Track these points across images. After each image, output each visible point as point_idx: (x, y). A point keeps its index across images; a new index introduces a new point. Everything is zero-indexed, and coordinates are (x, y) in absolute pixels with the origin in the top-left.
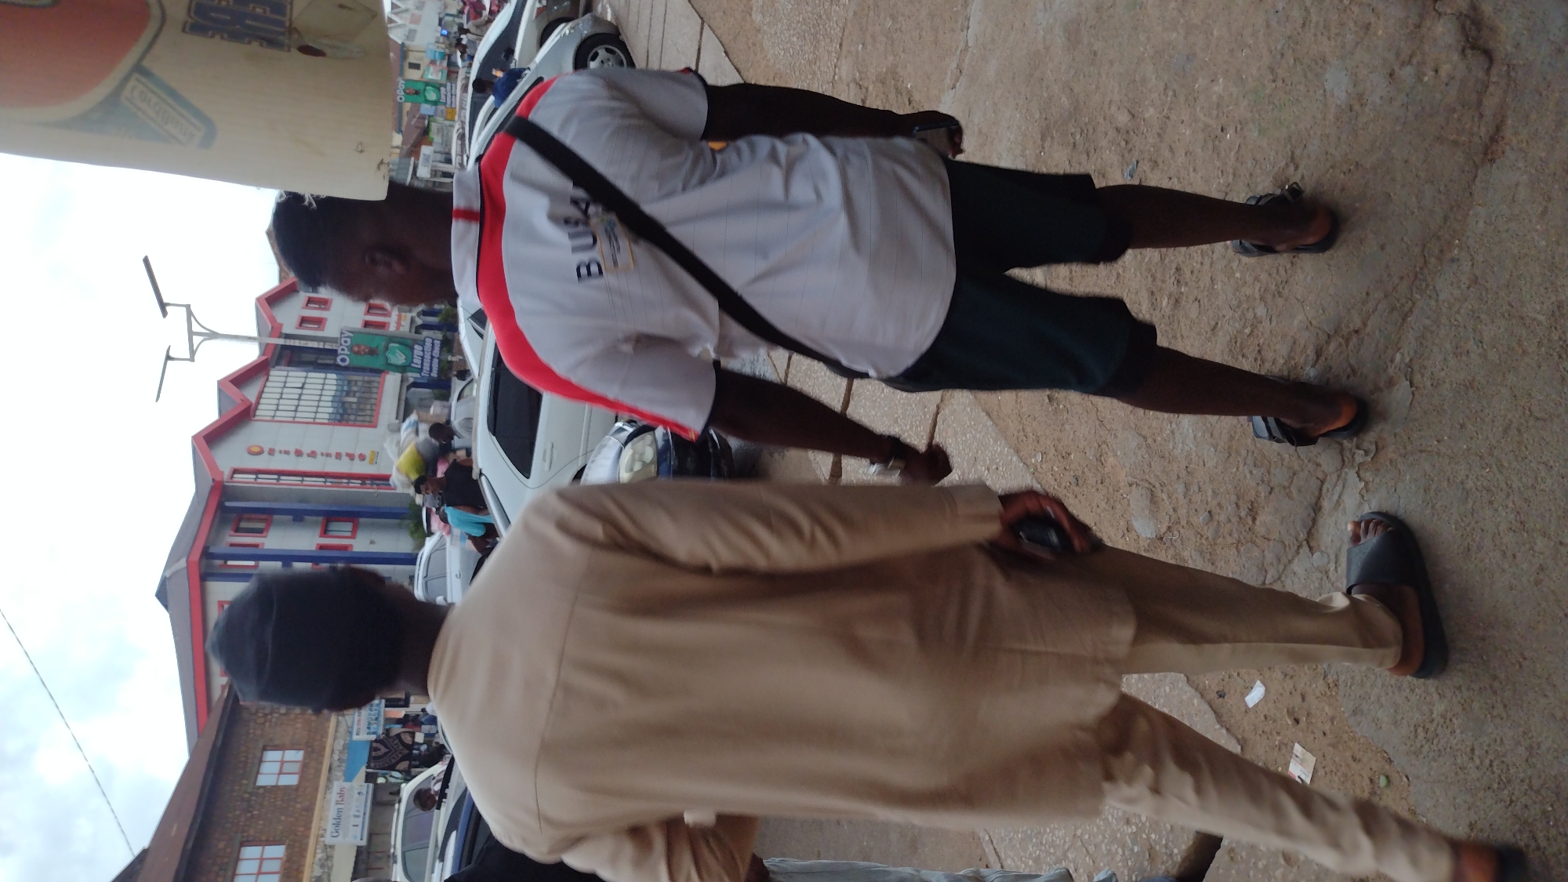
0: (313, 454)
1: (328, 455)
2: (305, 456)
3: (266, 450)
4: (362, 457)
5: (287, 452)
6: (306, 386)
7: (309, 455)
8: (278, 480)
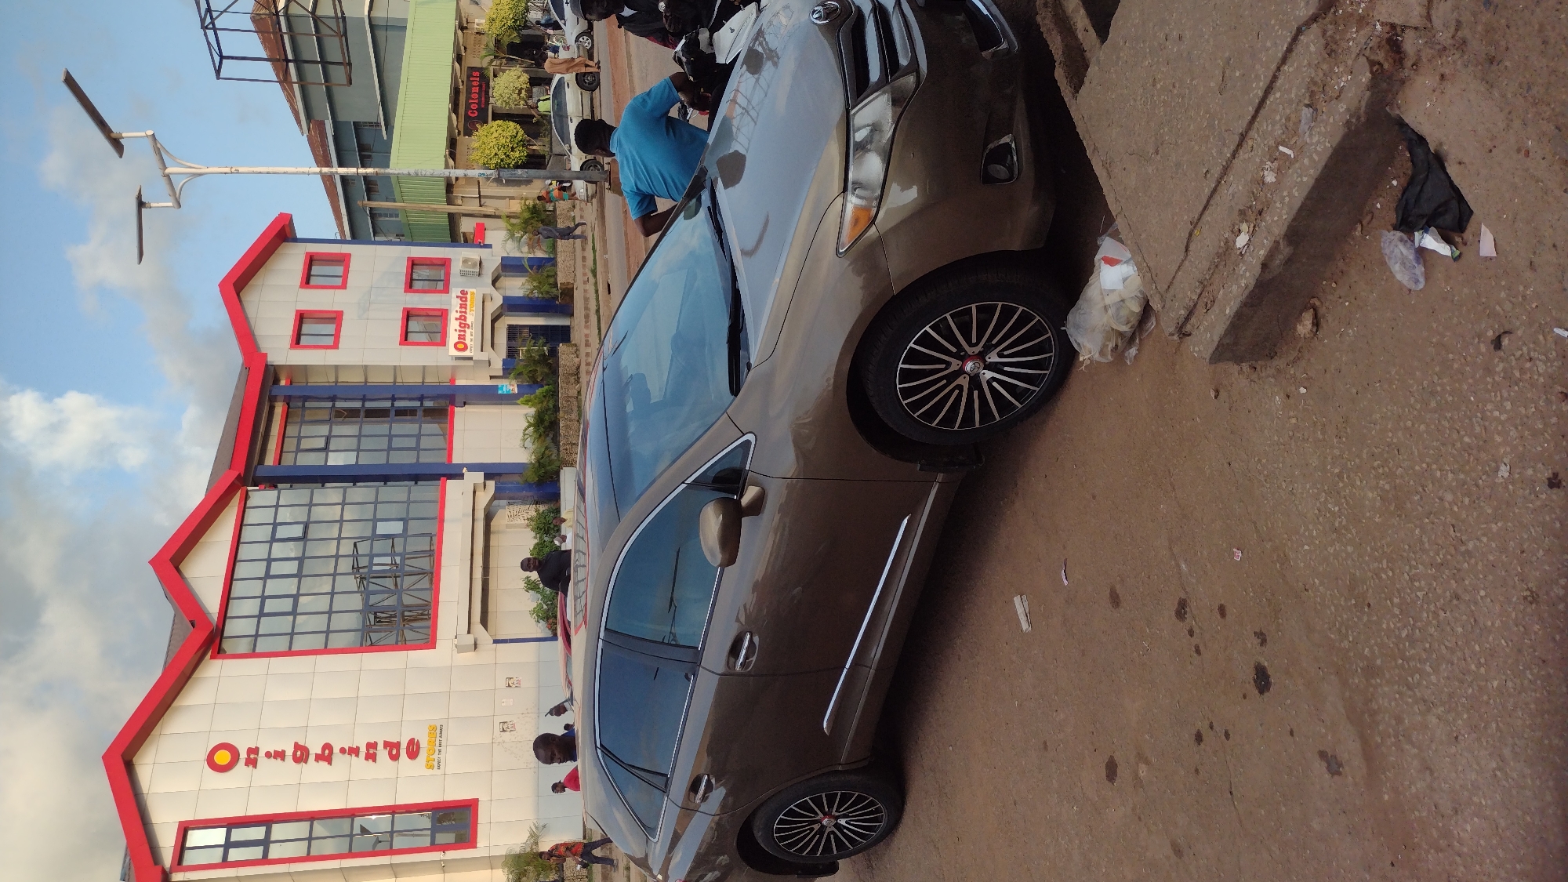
0: (326, 755)
1: (354, 751)
2: (312, 758)
3: (243, 755)
4: (413, 751)
5: (280, 755)
6: (314, 532)
7: (318, 758)
8: (266, 843)
